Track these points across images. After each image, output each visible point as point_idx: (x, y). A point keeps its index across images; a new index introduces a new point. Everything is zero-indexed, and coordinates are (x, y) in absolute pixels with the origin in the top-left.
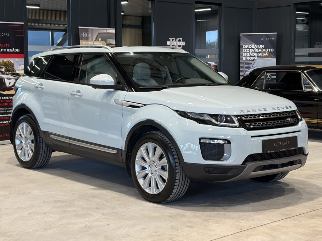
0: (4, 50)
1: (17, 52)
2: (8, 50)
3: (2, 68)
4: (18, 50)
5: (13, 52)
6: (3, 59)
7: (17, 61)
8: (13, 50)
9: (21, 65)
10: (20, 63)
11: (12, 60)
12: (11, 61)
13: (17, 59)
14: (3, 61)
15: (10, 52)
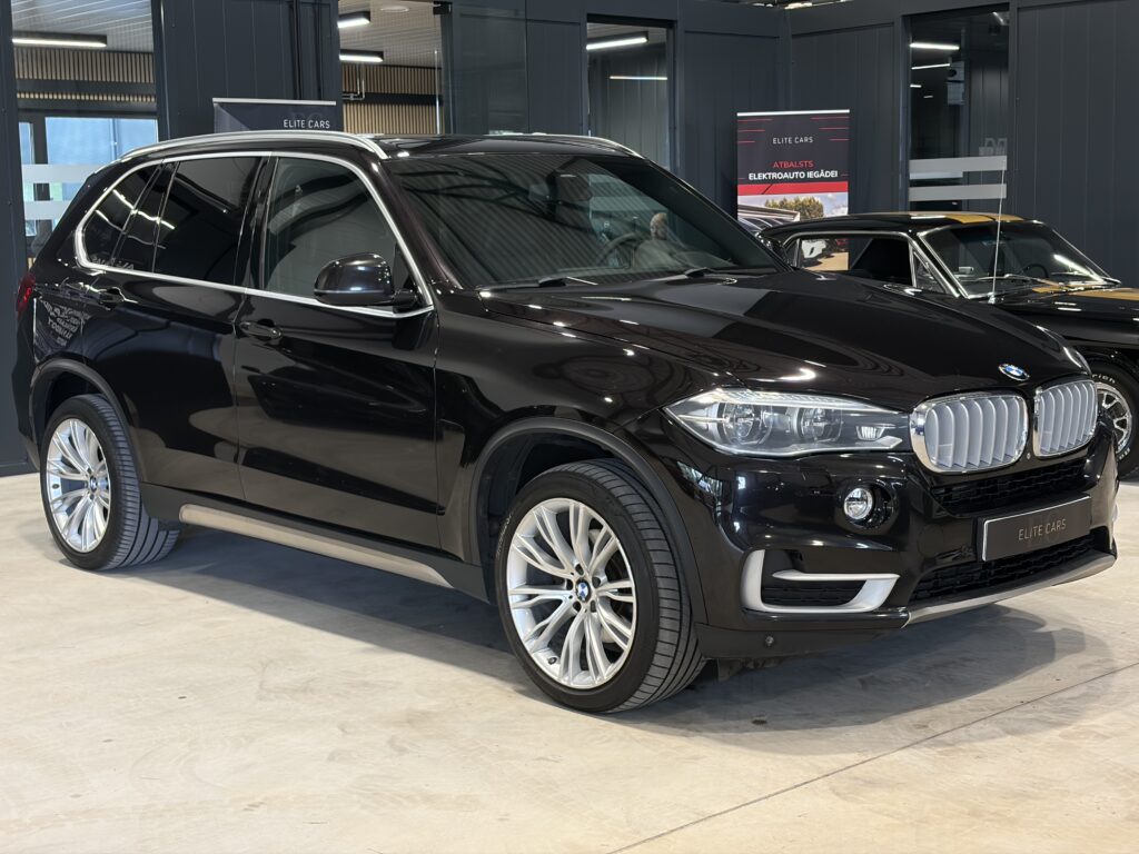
0: (801, 174)
1: (830, 179)
2: (810, 175)
3: (795, 215)
4: (833, 174)
5: (822, 179)
6: (796, 195)
7: (831, 200)
8: (822, 174)
9: (839, 207)
10: (837, 204)
11: (818, 198)
12: (816, 199)
13: (830, 195)
14: (797, 201)
15: (814, 180)
